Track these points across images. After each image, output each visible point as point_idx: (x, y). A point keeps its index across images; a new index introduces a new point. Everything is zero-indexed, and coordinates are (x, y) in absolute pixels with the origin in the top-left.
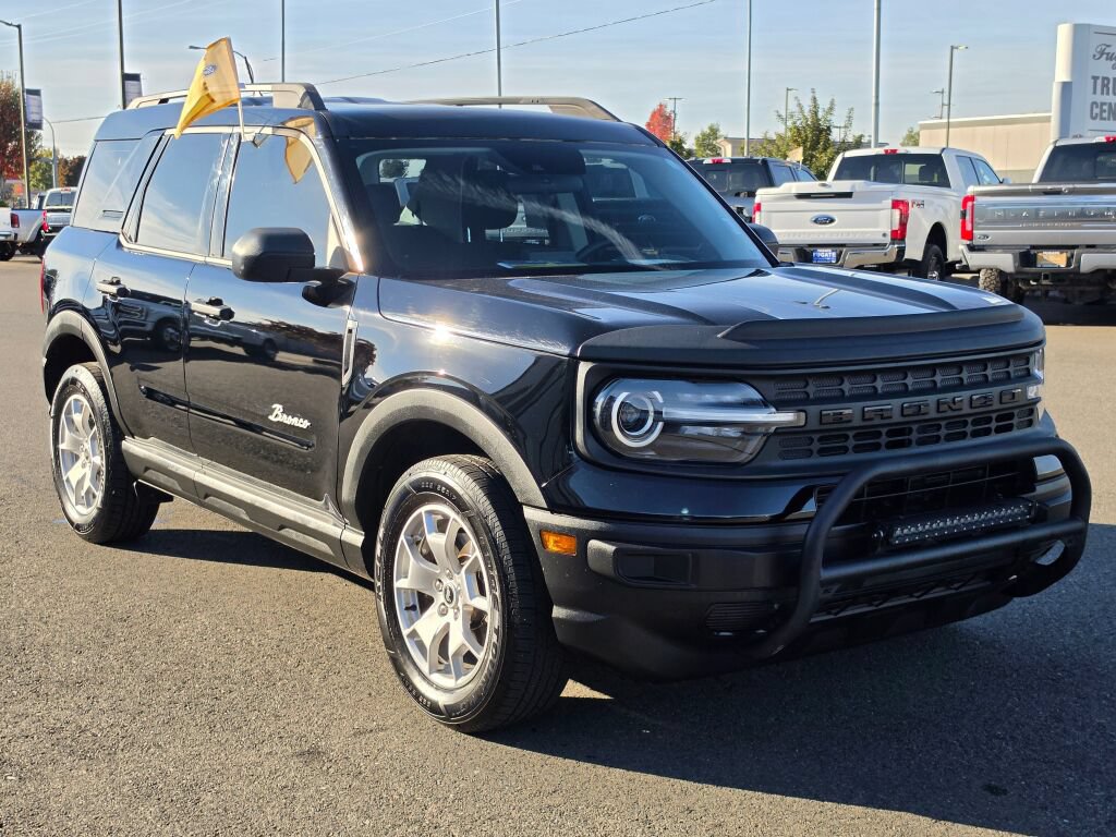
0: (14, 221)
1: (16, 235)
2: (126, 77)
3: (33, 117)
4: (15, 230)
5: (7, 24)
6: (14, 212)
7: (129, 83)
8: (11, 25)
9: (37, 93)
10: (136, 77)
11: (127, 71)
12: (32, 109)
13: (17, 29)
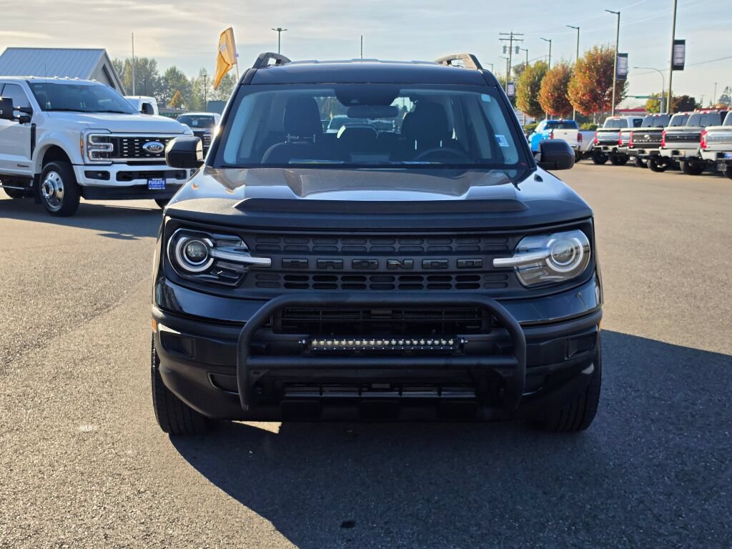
0: (580, 138)
1: (579, 147)
2: (676, 42)
3: (622, 71)
4: (580, 144)
5: (612, 12)
6: (580, 132)
7: (677, 46)
8: (614, 12)
9: (626, 55)
10: (682, 42)
11: (676, 38)
12: (622, 66)
13: (617, 15)
